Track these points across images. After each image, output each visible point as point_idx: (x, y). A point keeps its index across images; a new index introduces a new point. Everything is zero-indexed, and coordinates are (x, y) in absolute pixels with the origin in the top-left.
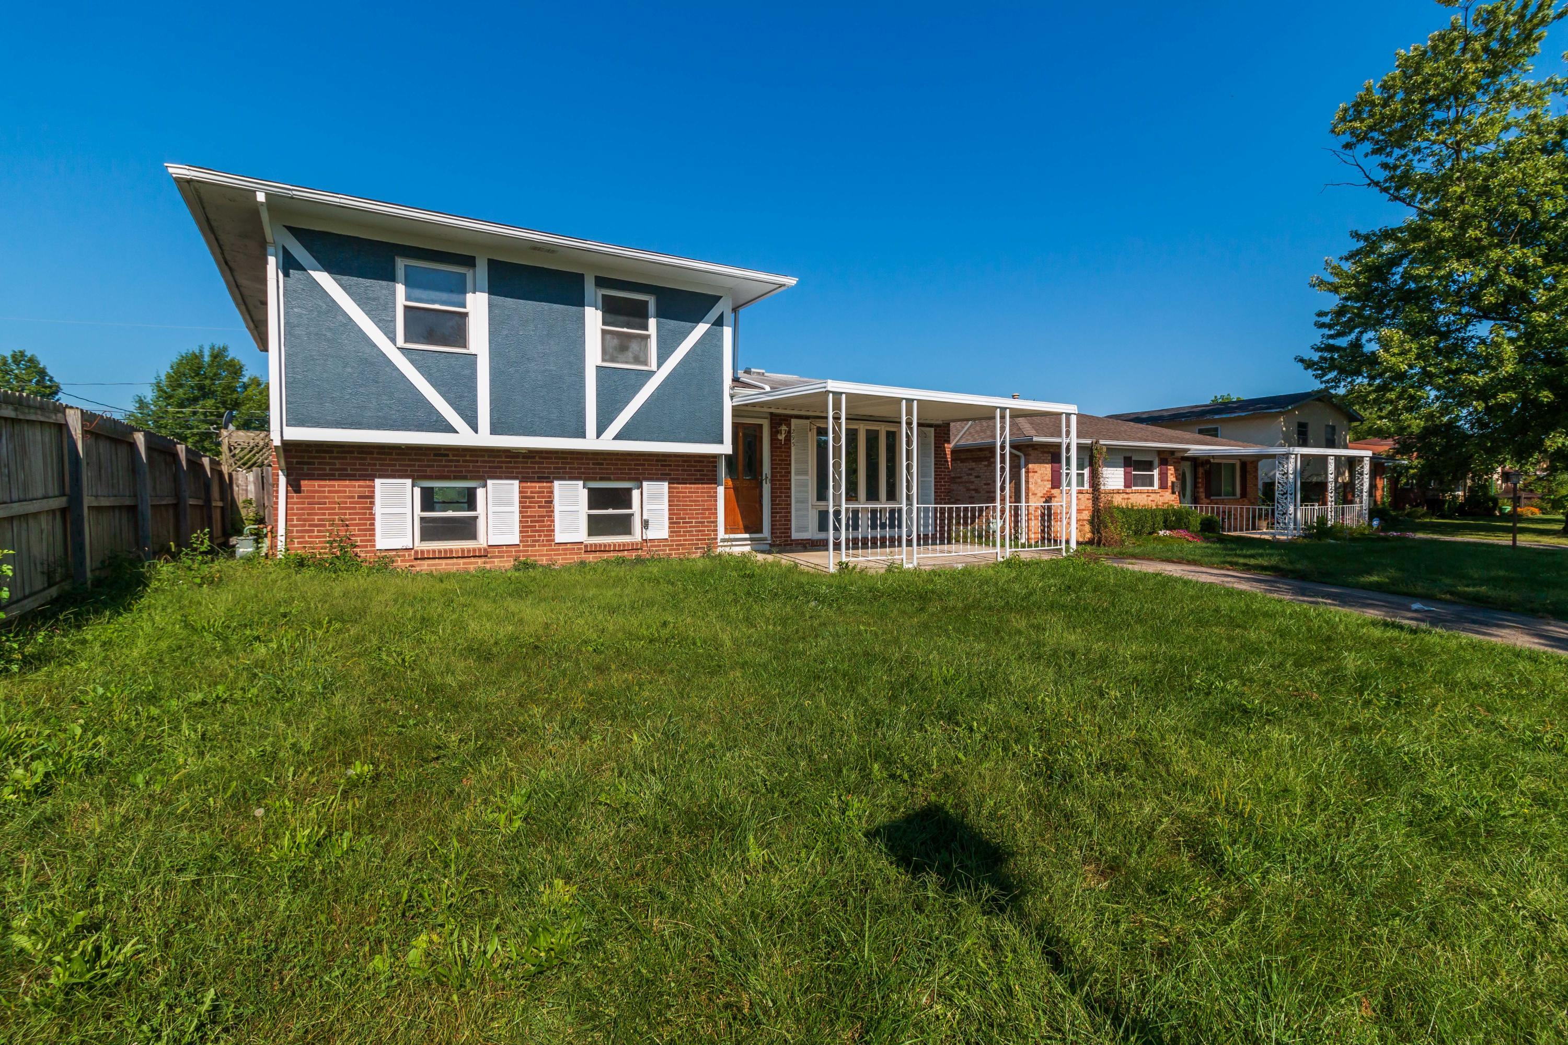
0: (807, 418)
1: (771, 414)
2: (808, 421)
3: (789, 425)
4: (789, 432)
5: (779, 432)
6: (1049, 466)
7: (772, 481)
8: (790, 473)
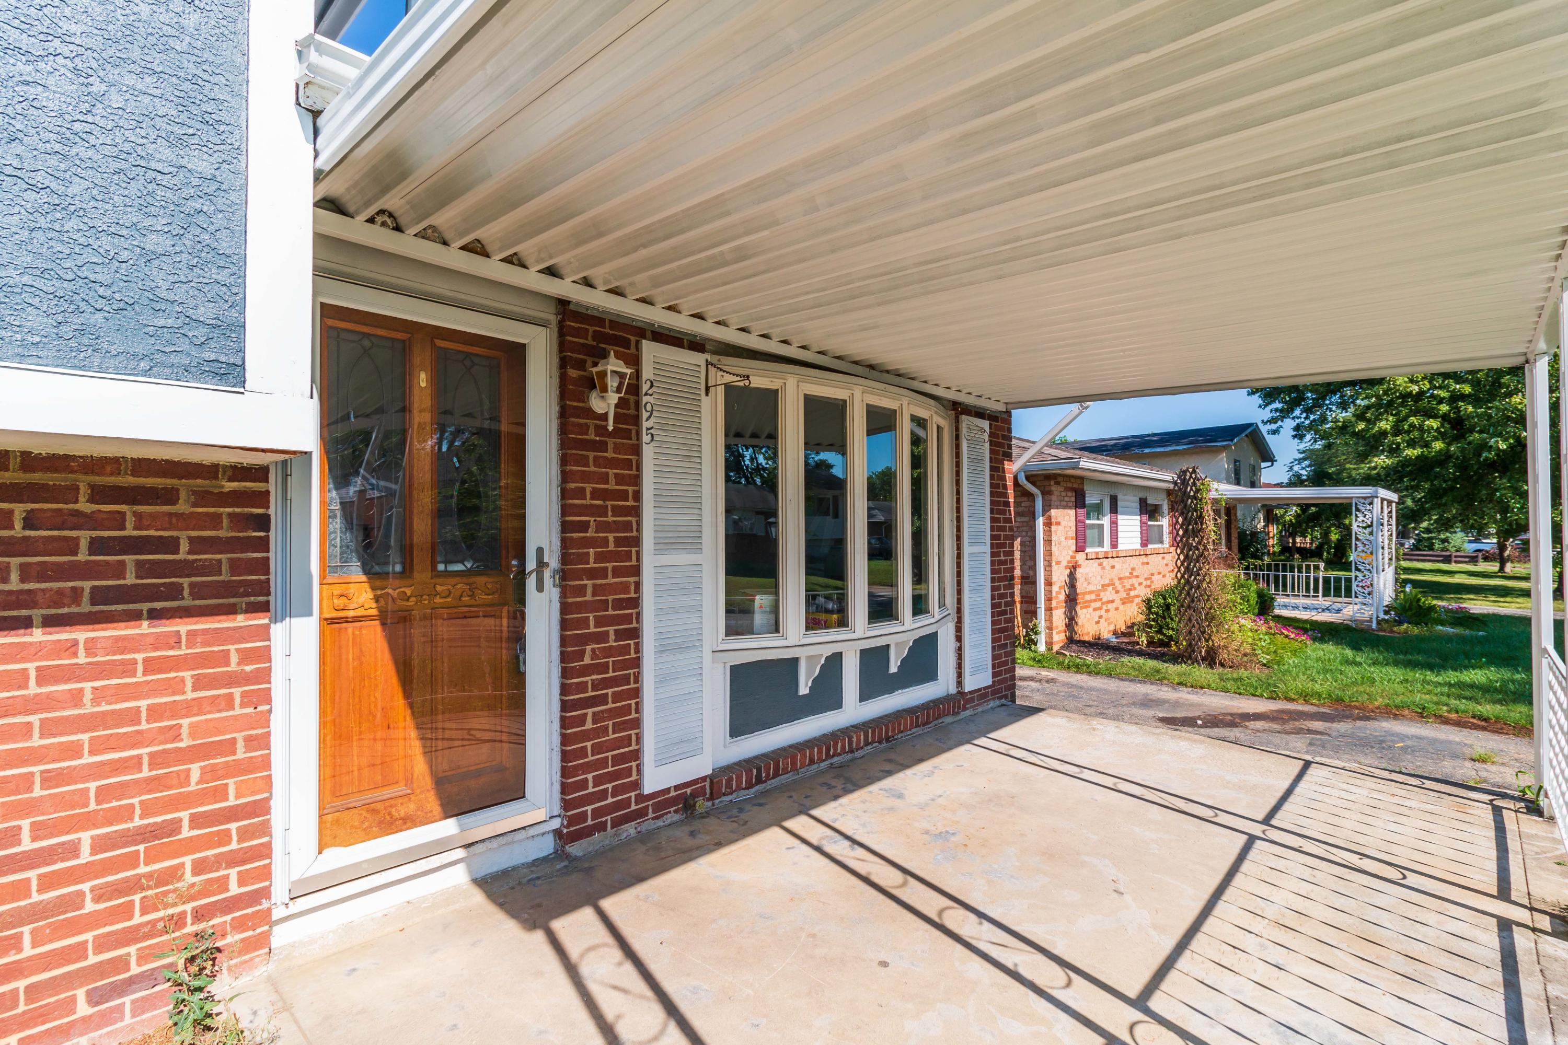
0: (696, 345)
1: (563, 304)
2: (700, 359)
3: (635, 361)
4: (635, 389)
5: (594, 383)
6: (1072, 512)
7: (564, 575)
8: (636, 542)
